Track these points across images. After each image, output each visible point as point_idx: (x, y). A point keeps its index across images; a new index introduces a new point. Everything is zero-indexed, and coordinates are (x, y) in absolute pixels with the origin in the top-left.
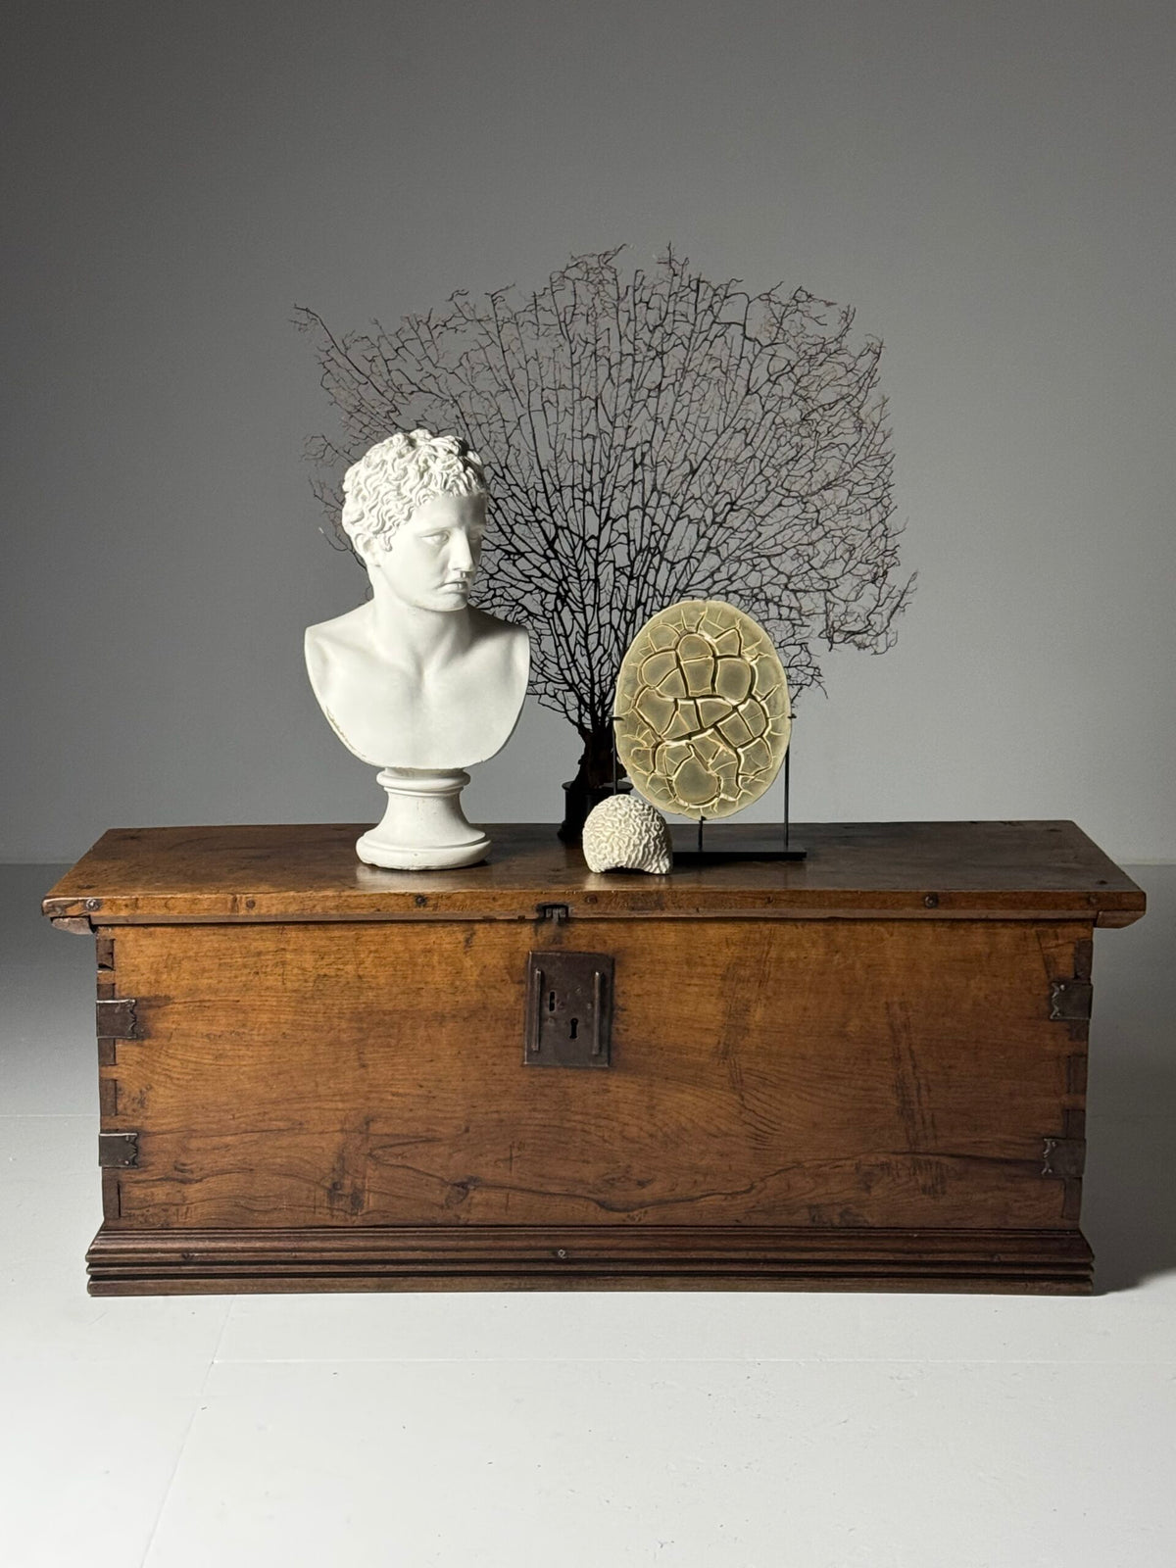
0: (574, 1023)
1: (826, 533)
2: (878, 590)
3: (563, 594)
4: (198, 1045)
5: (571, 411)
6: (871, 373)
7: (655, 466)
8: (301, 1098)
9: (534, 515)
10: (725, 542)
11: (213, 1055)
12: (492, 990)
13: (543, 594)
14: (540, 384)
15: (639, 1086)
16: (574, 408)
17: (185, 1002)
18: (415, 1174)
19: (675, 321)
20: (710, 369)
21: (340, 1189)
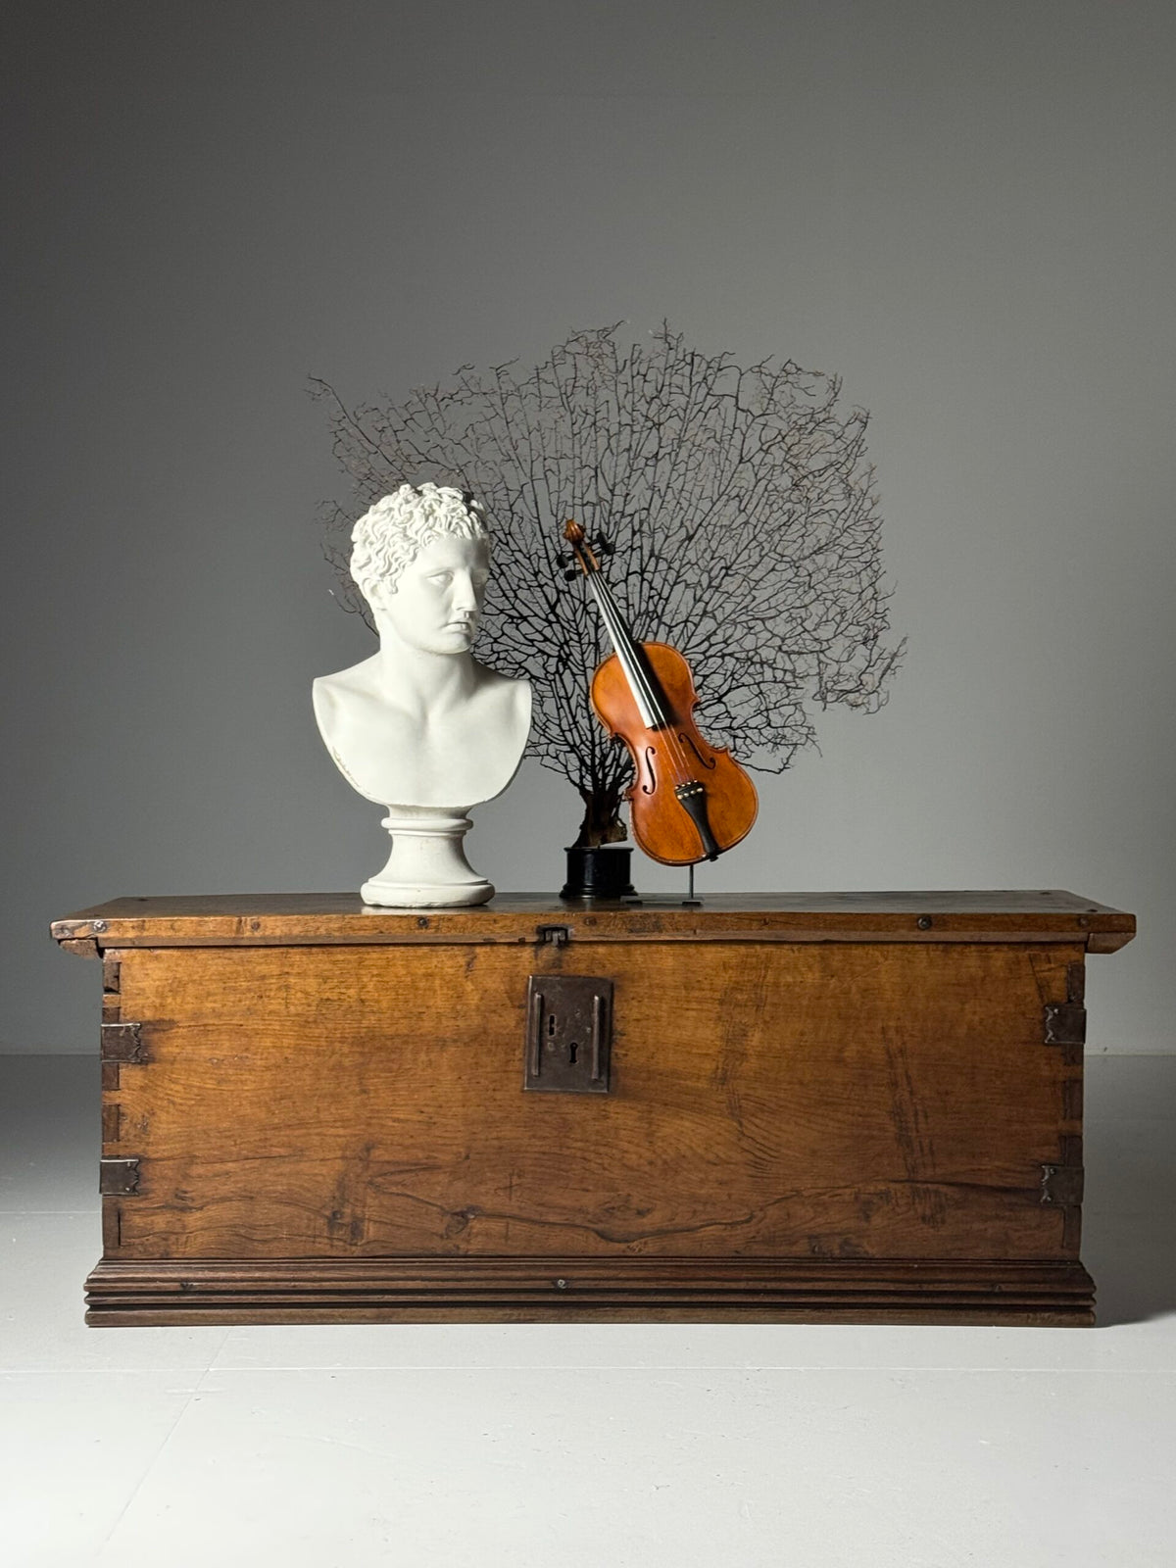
0: (573, 1048)
1: (818, 596)
2: (869, 651)
3: (565, 657)
4: (201, 1069)
5: (572, 479)
6: (858, 442)
7: (653, 532)
8: (302, 1124)
9: (537, 580)
10: (720, 606)
11: (215, 1079)
12: (493, 1015)
13: (545, 657)
14: (542, 453)
15: (639, 1112)
16: (574, 476)
17: (190, 1026)
18: (415, 1203)
19: (671, 393)
20: (704, 440)
21: (341, 1218)
